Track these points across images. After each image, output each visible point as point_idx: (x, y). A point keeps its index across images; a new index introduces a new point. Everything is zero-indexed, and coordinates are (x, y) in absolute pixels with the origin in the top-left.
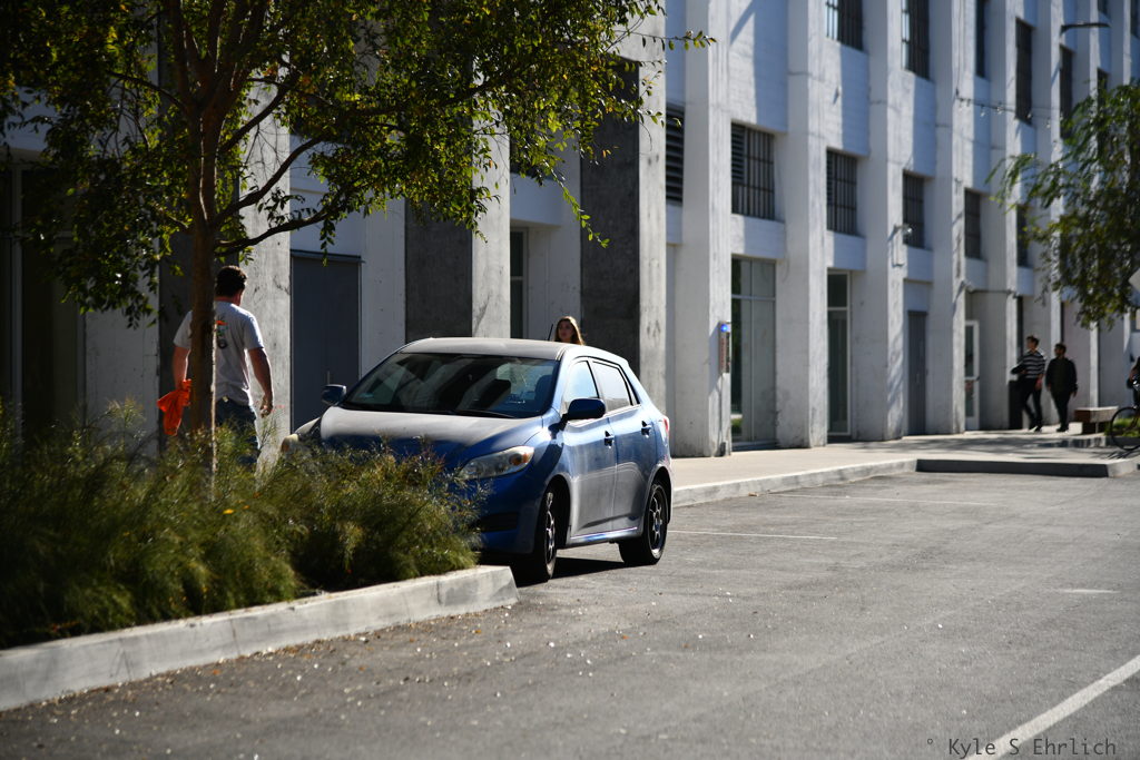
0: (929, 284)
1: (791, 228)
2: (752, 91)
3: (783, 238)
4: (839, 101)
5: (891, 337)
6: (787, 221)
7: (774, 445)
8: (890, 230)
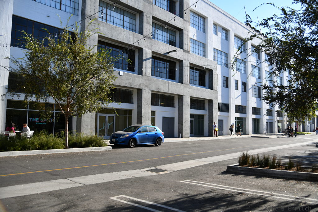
0: (273, 120)
1: (248, 114)
2: (241, 102)
3: (247, 115)
4: (256, 103)
5: (264, 124)
6: (247, 113)
7: (246, 134)
8: (264, 115)
